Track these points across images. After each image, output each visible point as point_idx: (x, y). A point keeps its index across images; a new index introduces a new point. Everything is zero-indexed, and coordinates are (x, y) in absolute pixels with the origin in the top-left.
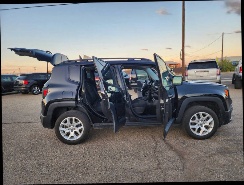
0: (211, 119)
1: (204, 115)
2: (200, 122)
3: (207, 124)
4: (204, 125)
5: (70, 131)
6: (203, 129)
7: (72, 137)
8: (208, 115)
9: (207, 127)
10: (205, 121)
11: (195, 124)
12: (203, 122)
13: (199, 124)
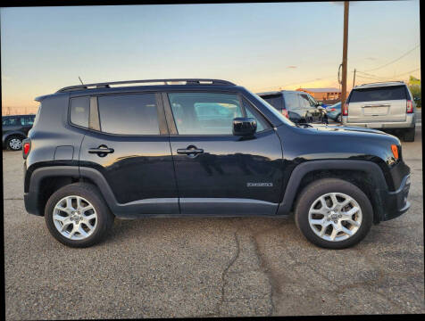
0: (356, 208)
1: (341, 199)
2: (333, 213)
3: (347, 217)
4: (340, 220)
5: (74, 222)
6: (338, 227)
7: (77, 233)
8: (349, 199)
9: (347, 225)
10: (342, 210)
11: (320, 217)
12: (338, 213)
13: (330, 216)
